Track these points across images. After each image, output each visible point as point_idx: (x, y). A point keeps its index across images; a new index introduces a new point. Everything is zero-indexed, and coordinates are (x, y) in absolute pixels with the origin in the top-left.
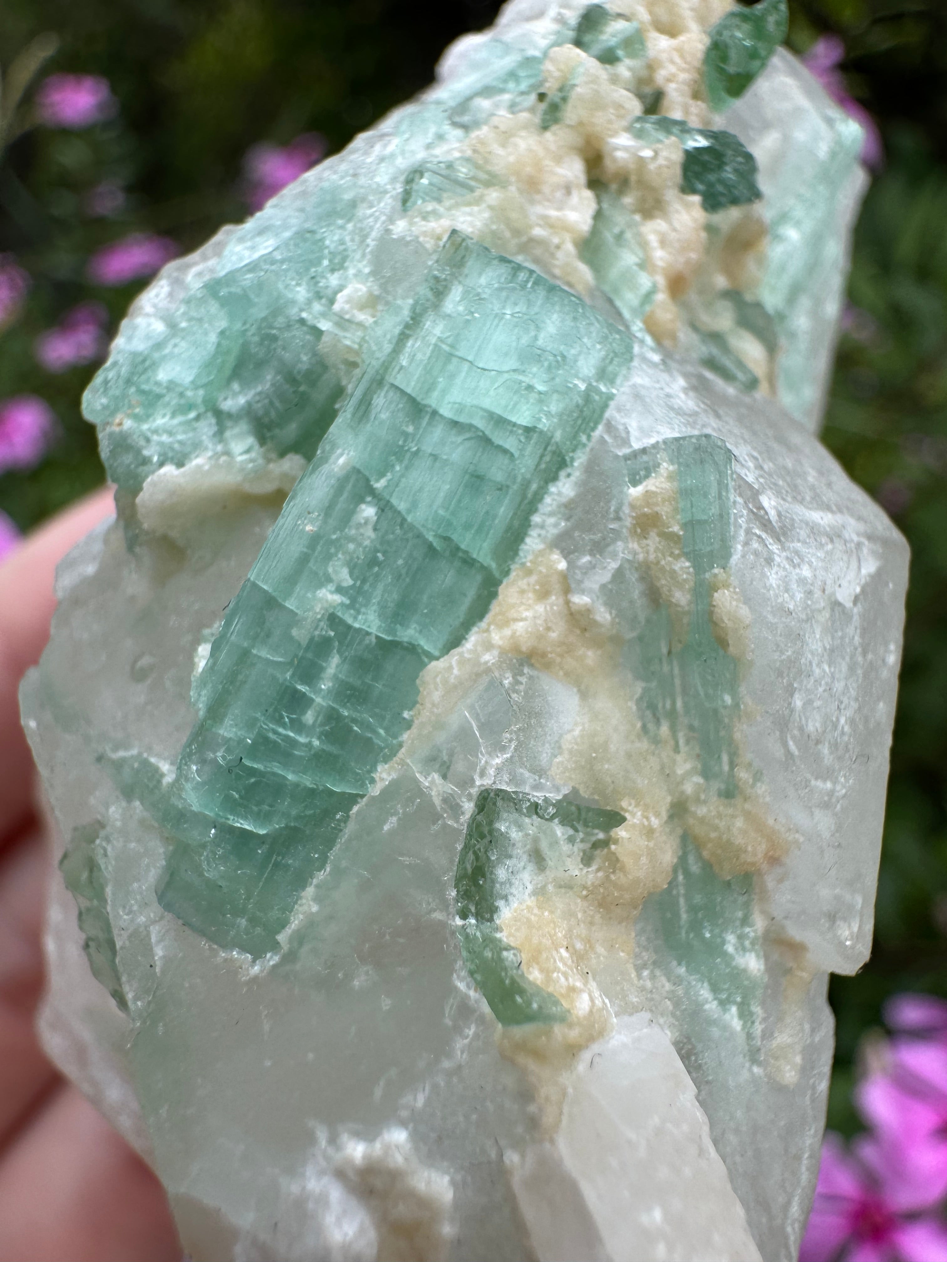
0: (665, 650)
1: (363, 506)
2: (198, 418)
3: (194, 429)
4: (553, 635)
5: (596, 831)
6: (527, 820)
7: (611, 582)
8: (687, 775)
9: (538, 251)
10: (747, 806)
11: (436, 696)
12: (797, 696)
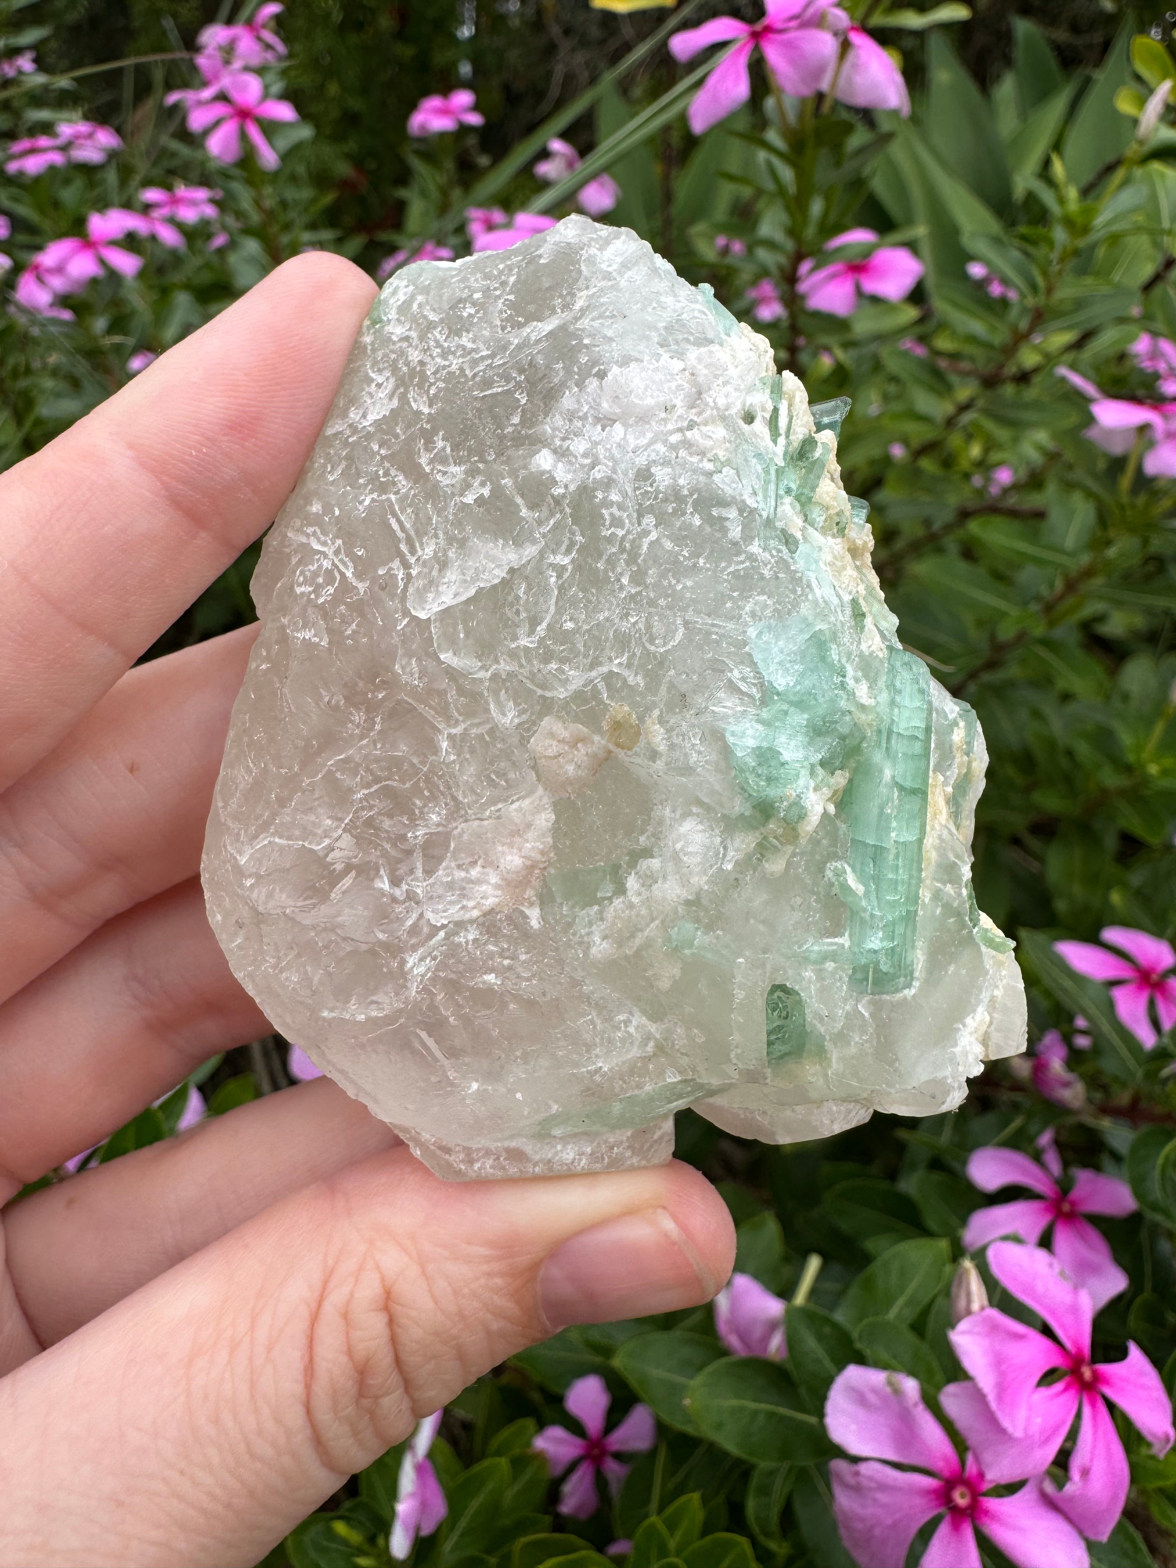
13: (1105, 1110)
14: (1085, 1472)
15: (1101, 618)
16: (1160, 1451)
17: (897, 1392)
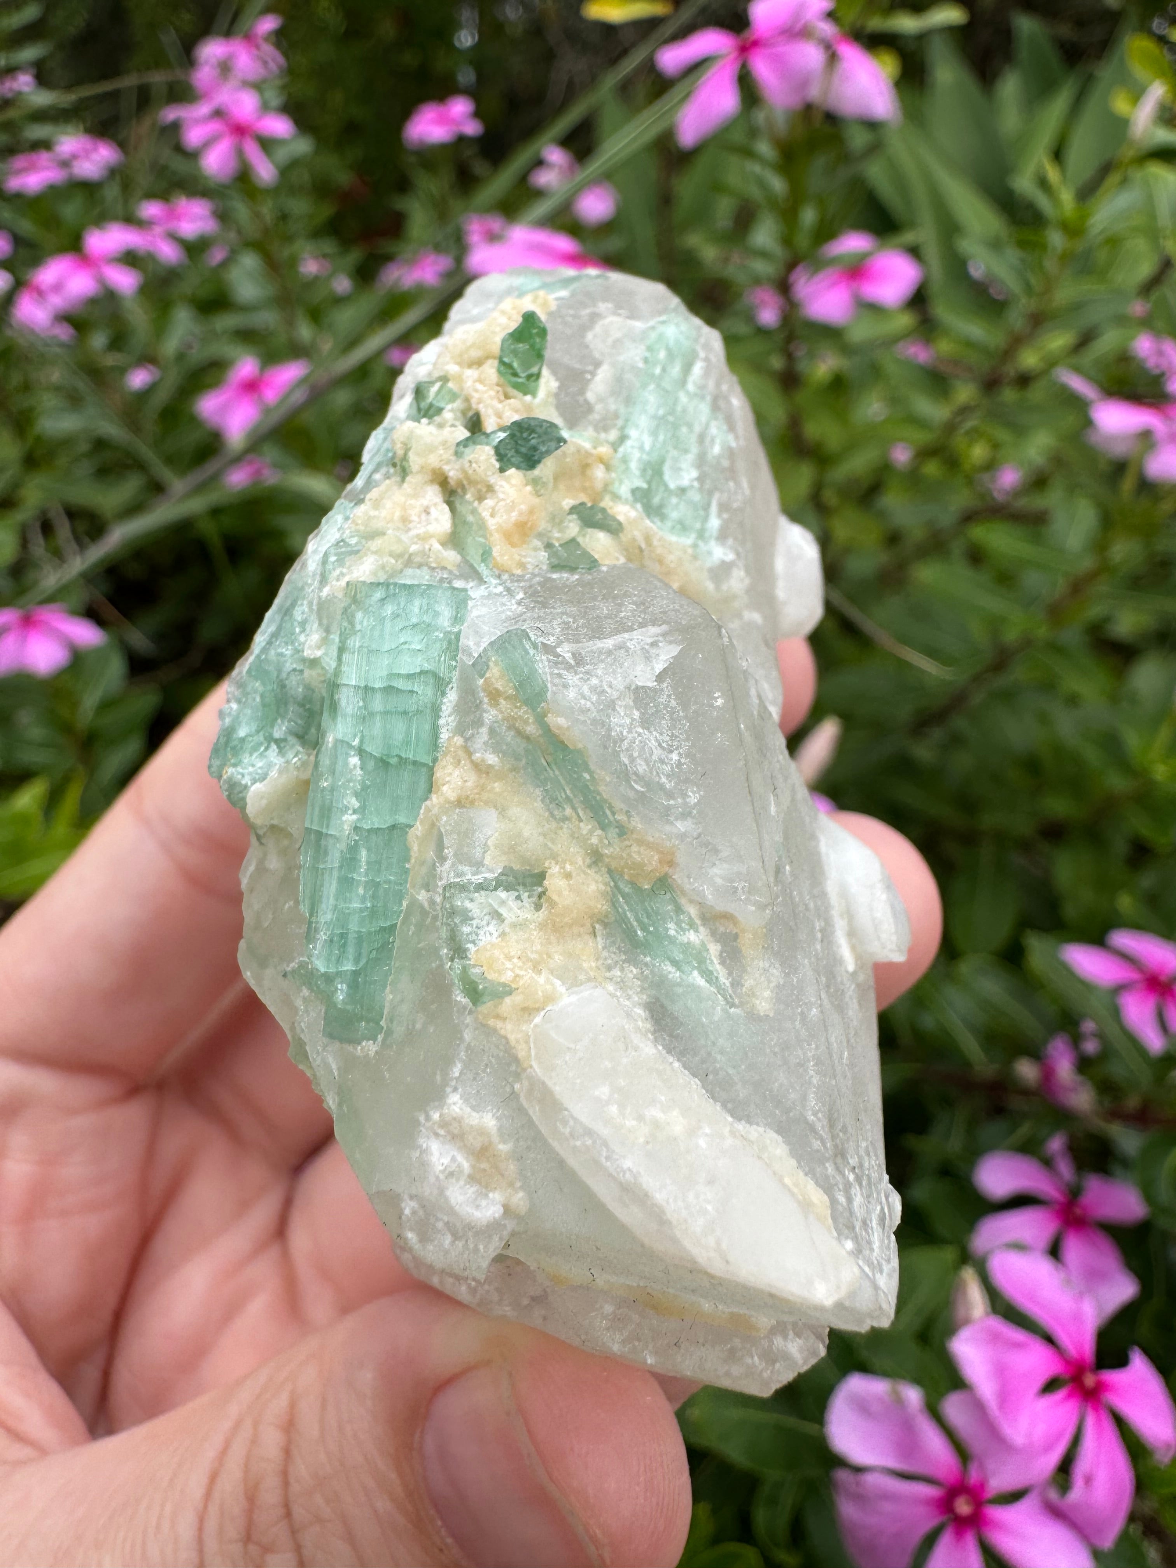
0: (545, 764)
1: (350, 759)
2: (267, 749)
3: (266, 757)
4: (469, 784)
5: (535, 888)
6: (476, 895)
7: (490, 739)
8: (591, 832)
9: (418, 559)
10: (634, 836)
11: (415, 848)
12: (622, 755)
13: (1116, 1114)
14: (1088, 1480)
15: (1107, 620)
16: (1163, 1458)
17: (899, 1402)
